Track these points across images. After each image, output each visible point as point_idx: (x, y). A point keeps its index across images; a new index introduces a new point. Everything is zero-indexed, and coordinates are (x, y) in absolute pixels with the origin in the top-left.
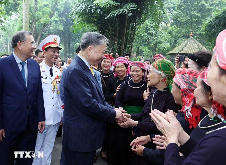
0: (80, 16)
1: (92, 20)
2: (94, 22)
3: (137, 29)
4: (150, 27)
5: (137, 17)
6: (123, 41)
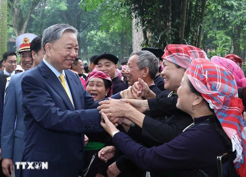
6: (183, 21)
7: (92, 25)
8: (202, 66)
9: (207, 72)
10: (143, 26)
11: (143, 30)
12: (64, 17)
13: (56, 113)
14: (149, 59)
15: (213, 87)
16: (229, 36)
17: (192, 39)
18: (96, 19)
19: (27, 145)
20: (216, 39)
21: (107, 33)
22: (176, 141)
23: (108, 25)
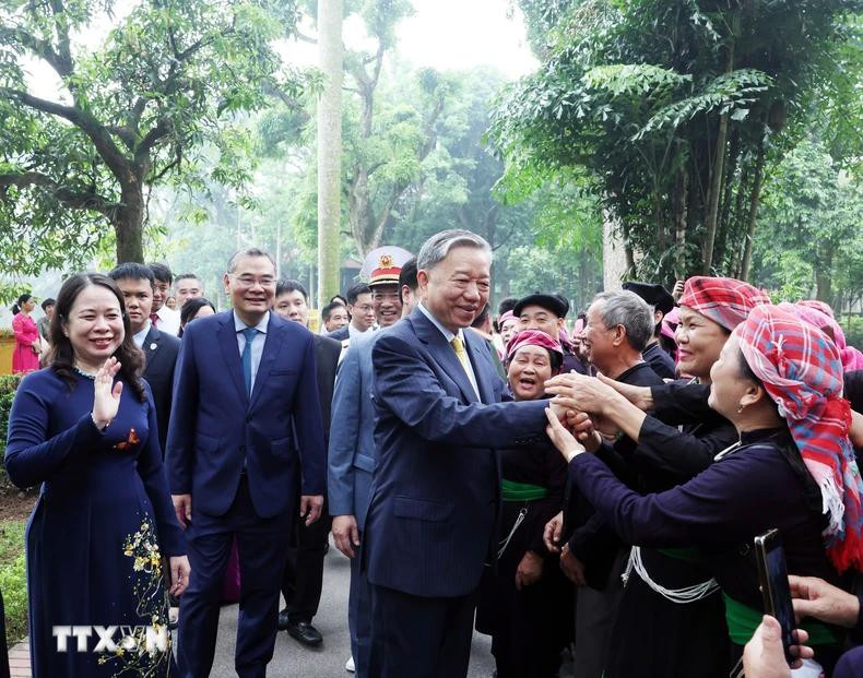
0: (528, 137)
1: (578, 152)
2: (583, 160)
3: (768, 177)
4: (807, 174)
5: (768, 130)
6: (710, 228)
7: (519, 235)
8: (772, 324)
9: (781, 337)
10: (626, 238)
11: (627, 246)
12: (461, 217)
13: (452, 408)
14: (627, 308)
15: (790, 372)
16: (807, 261)
17: (729, 267)
18: (527, 223)
19: (379, 484)
20: (780, 269)
21: (550, 253)
22: (700, 481)
23: (553, 236)
